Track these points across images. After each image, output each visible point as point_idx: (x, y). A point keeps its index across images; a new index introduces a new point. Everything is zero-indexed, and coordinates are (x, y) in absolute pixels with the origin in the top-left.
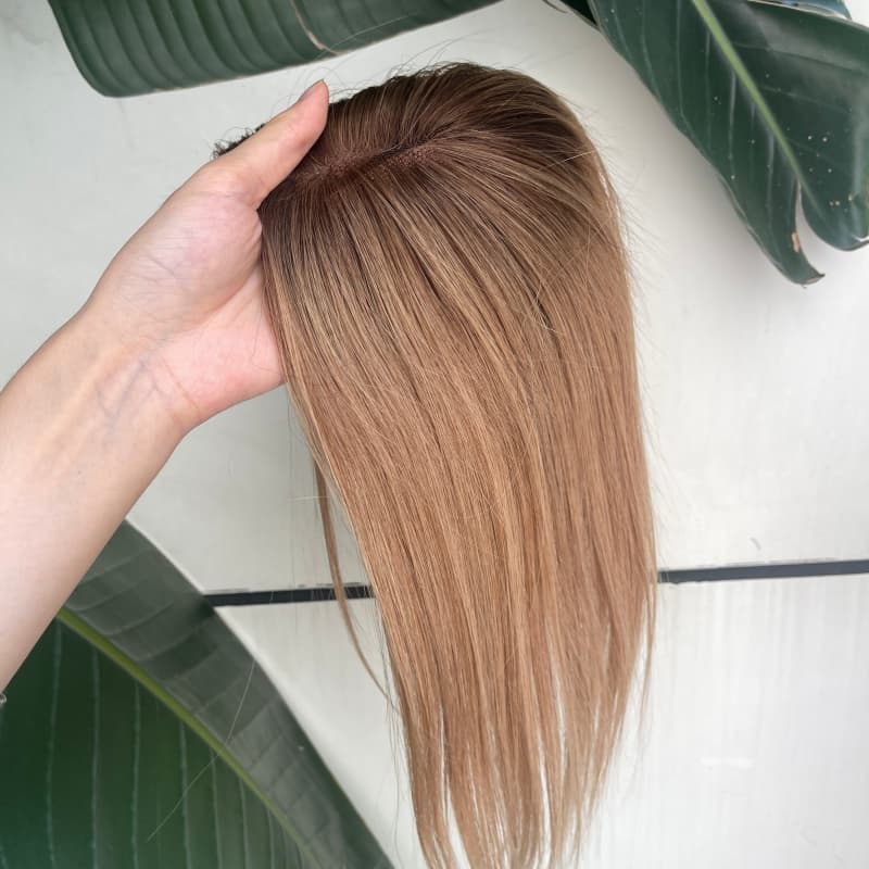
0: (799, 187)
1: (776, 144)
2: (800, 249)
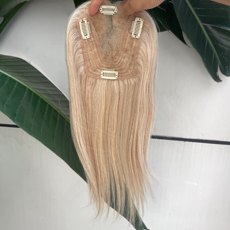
0: (219, 63)
1: (215, 54)
2: (218, 76)
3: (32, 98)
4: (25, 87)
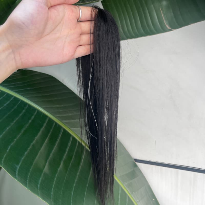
3: (52, 130)
4: (45, 117)
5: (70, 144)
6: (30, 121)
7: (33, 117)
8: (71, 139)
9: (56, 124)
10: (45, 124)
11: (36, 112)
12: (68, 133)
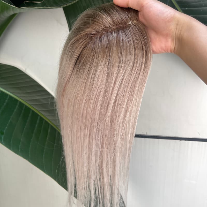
4: (17, 101)
5: (38, 122)
6: (5, 104)
7: (7, 101)
8: (39, 118)
9: (26, 107)
10: (17, 106)
11: (8, 97)
12: (36, 113)
